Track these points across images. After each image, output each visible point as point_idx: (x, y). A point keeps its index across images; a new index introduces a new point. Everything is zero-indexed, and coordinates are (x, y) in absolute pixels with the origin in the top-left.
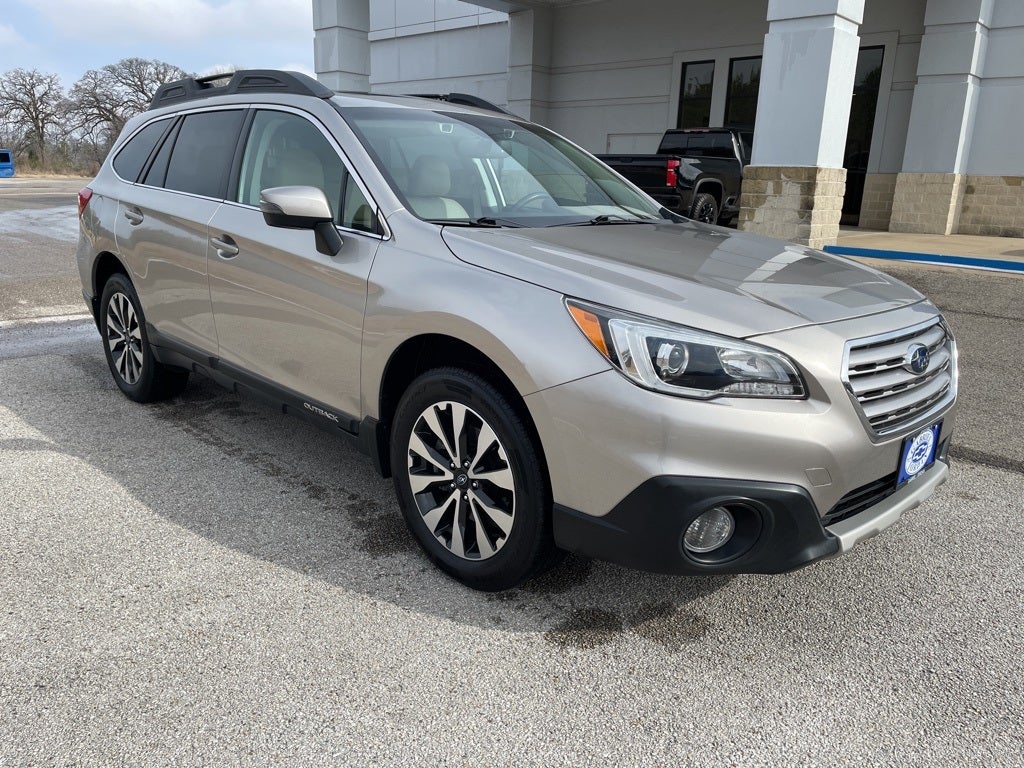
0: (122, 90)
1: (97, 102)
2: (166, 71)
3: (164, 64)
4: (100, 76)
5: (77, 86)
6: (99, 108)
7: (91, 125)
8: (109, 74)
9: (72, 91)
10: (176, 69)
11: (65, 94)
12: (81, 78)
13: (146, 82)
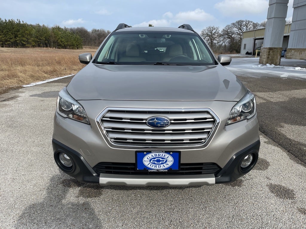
0: (235, 30)
1: (228, 34)
2: (249, 23)
3: (248, 21)
4: (230, 26)
5: (223, 29)
6: (228, 35)
7: (225, 40)
8: (232, 25)
9: (222, 31)
10: (252, 22)
11: (220, 32)
12: (225, 27)
13: (242, 27)
